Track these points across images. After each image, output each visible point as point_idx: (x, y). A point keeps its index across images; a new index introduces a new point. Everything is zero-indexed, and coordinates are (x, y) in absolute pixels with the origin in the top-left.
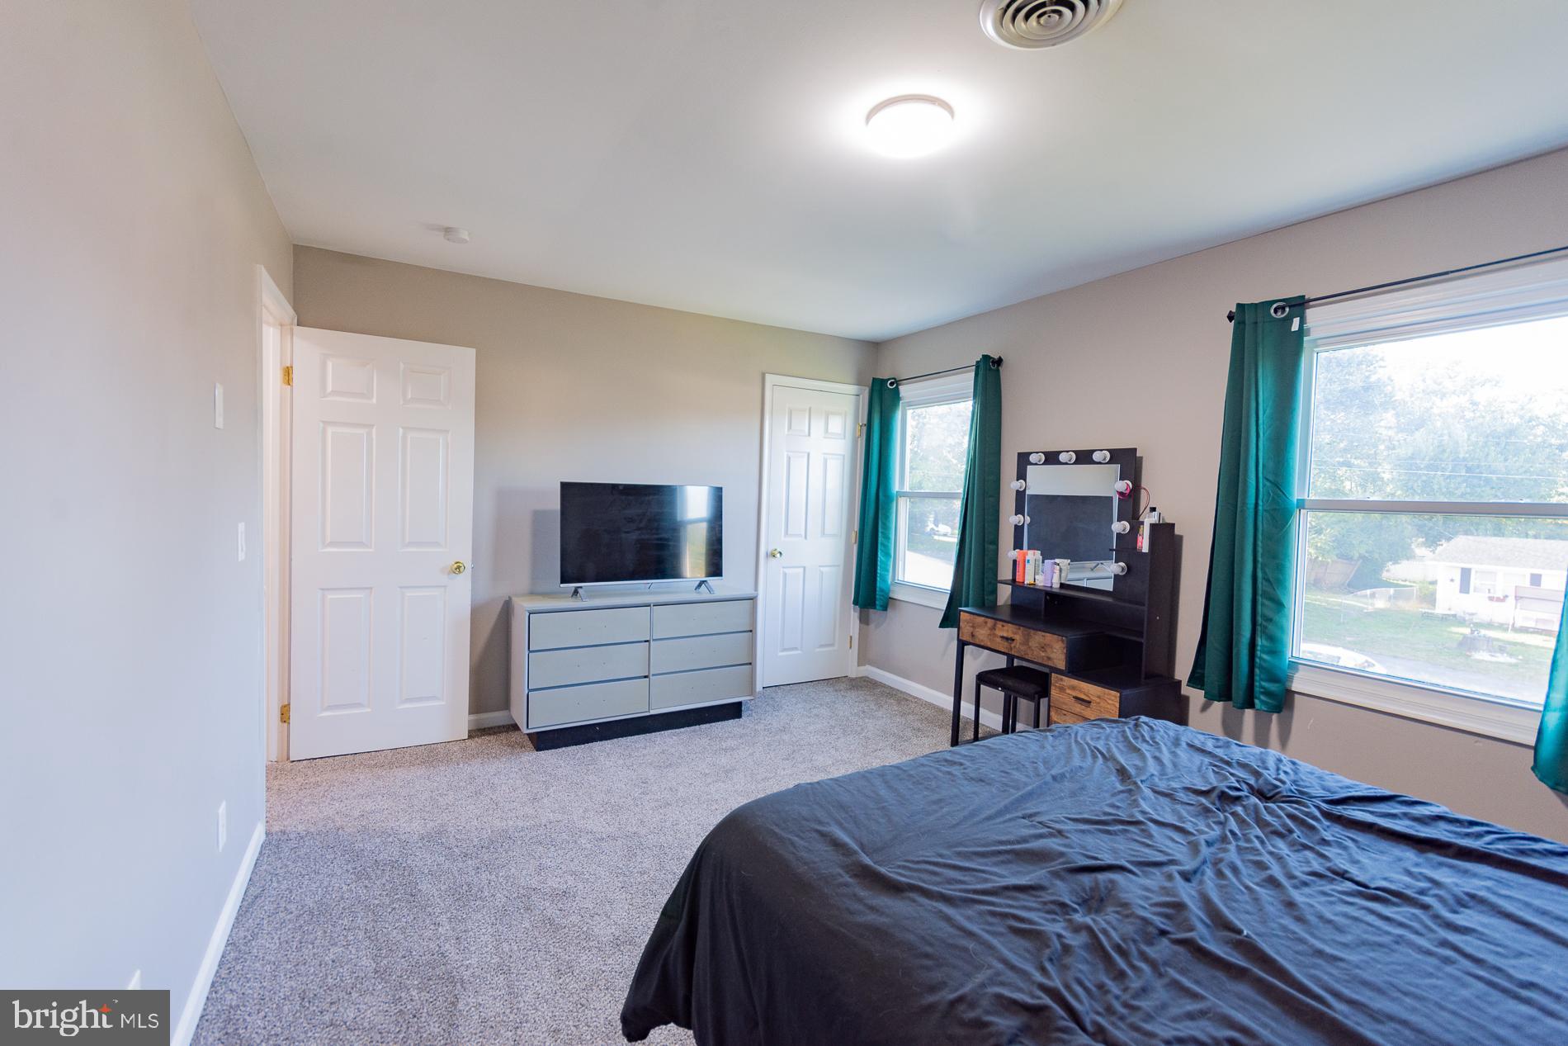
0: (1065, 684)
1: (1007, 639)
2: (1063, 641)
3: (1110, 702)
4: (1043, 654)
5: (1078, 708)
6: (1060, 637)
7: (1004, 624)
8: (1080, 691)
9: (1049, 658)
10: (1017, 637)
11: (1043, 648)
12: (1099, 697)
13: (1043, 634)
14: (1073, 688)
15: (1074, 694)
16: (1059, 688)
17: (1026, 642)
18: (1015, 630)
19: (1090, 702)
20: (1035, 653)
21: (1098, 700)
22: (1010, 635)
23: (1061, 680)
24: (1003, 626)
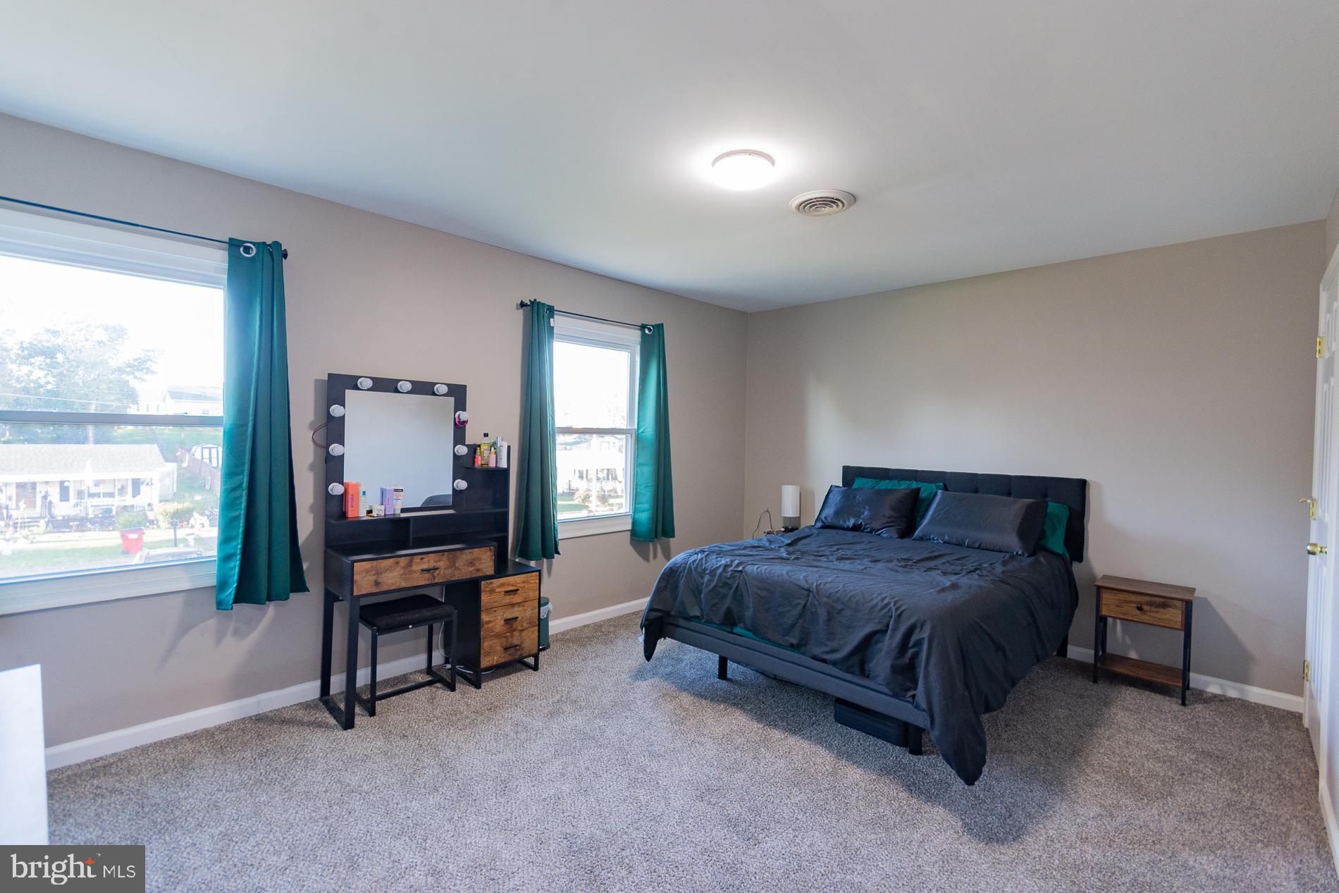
0: (493, 585)
1: (428, 570)
2: (490, 550)
3: (532, 582)
4: (472, 569)
5: (508, 599)
6: (488, 548)
7: (423, 556)
8: (509, 585)
9: (478, 570)
10: (441, 564)
11: (471, 563)
12: (524, 582)
13: (470, 550)
14: (502, 585)
15: (503, 589)
16: (489, 591)
17: (452, 564)
18: (437, 558)
19: (518, 590)
20: (463, 571)
21: (522, 585)
22: (432, 564)
23: (491, 583)
24: (422, 559)
